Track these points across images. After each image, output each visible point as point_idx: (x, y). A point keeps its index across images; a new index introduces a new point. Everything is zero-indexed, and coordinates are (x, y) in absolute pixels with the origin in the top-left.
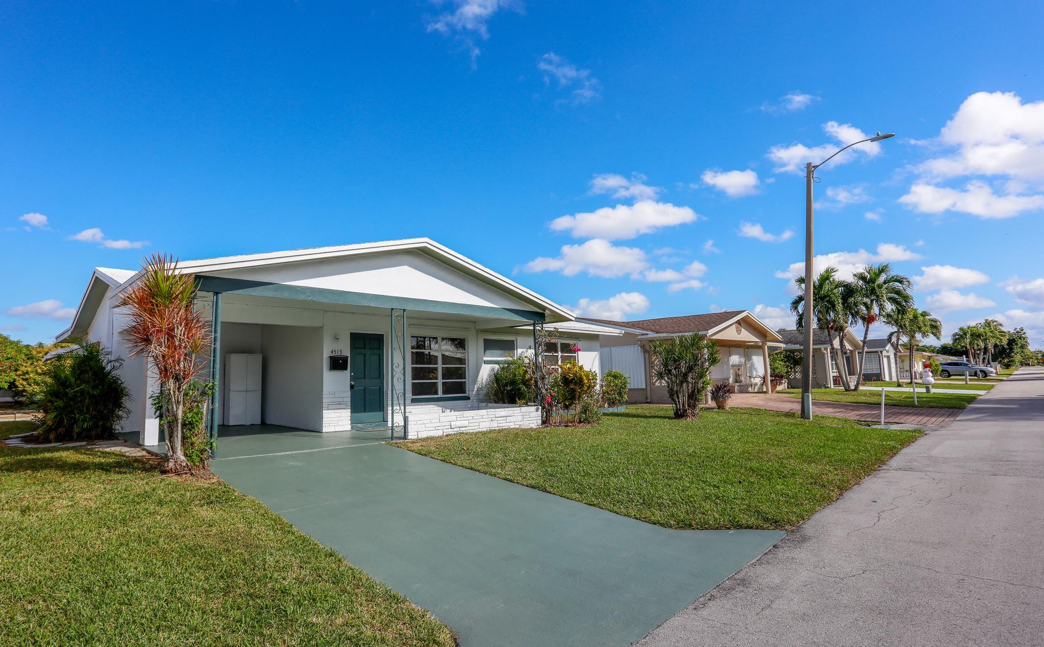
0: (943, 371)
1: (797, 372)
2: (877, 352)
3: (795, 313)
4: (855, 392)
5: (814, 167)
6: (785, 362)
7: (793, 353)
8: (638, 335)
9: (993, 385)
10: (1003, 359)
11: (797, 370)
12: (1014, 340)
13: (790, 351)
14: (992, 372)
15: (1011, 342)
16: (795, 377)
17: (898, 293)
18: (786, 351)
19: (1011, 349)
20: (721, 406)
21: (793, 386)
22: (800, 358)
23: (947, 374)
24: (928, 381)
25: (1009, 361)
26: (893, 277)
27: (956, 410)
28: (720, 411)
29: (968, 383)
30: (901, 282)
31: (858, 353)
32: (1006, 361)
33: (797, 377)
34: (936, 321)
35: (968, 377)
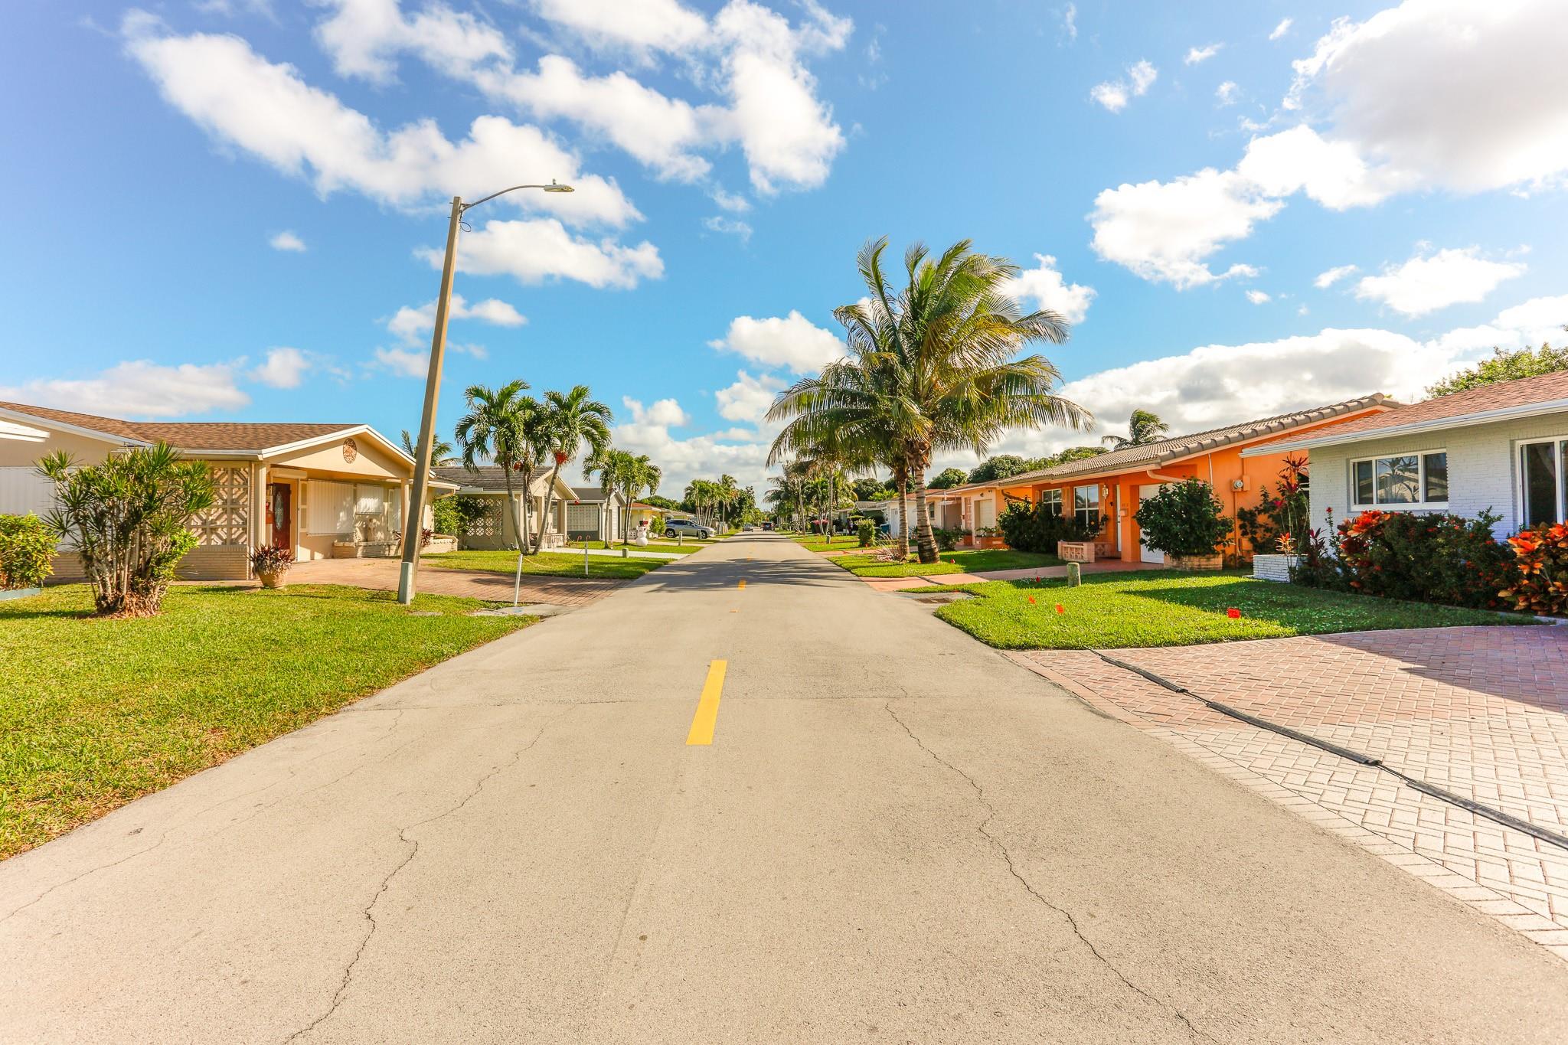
0: (668, 530)
1: (478, 527)
2: (597, 504)
3: (462, 442)
4: (533, 557)
5: (464, 205)
6: (459, 512)
7: (476, 499)
8: (118, 447)
9: (703, 547)
10: (734, 518)
11: (478, 524)
12: (744, 499)
13: (469, 496)
14: (711, 533)
15: (742, 501)
16: (475, 534)
17: (595, 426)
18: (461, 497)
19: (741, 508)
20: (269, 584)
21: (471, 546)
22: (483, 508)
23: (671, 533)
24: (642, 542)
25: (739, 521)
26: (592, 405)
27: (627, 581)
28: (268, 592)
29: (681, 544)
30: (600, 412)
31: (568, 504)
32: (736, 520)
33: (478, 534)
34: (656, 470)
35: (682, 537)
